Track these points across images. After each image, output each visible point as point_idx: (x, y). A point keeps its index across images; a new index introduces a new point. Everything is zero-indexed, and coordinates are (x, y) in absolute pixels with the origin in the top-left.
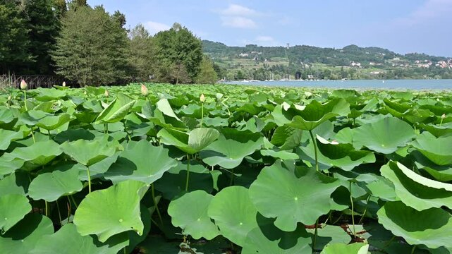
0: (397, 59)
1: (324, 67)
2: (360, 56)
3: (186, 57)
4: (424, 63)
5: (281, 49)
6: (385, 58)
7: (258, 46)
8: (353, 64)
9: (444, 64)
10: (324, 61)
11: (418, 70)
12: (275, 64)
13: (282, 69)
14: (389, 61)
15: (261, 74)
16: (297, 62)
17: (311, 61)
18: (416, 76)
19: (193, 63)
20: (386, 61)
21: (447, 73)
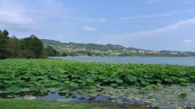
0: (125, 49)
1: (99, 52)
2: (112, 48)
3: (35, 48)
4: (134, 51)
5: (83, 44)
6: (121, 49)
7: (74, 43)
8: (110, 51)
9: (140, 51)
10: (99, 49)
11: (132, 53)
12: (80, 50)
13: (82, 52)
14: (122, 50)
15: (74, 54)
16: (89, 49)
17: (94, 49)
18: (131, 55)
19: (39, 50)
20: (121, 50)
21: (141, 55)
